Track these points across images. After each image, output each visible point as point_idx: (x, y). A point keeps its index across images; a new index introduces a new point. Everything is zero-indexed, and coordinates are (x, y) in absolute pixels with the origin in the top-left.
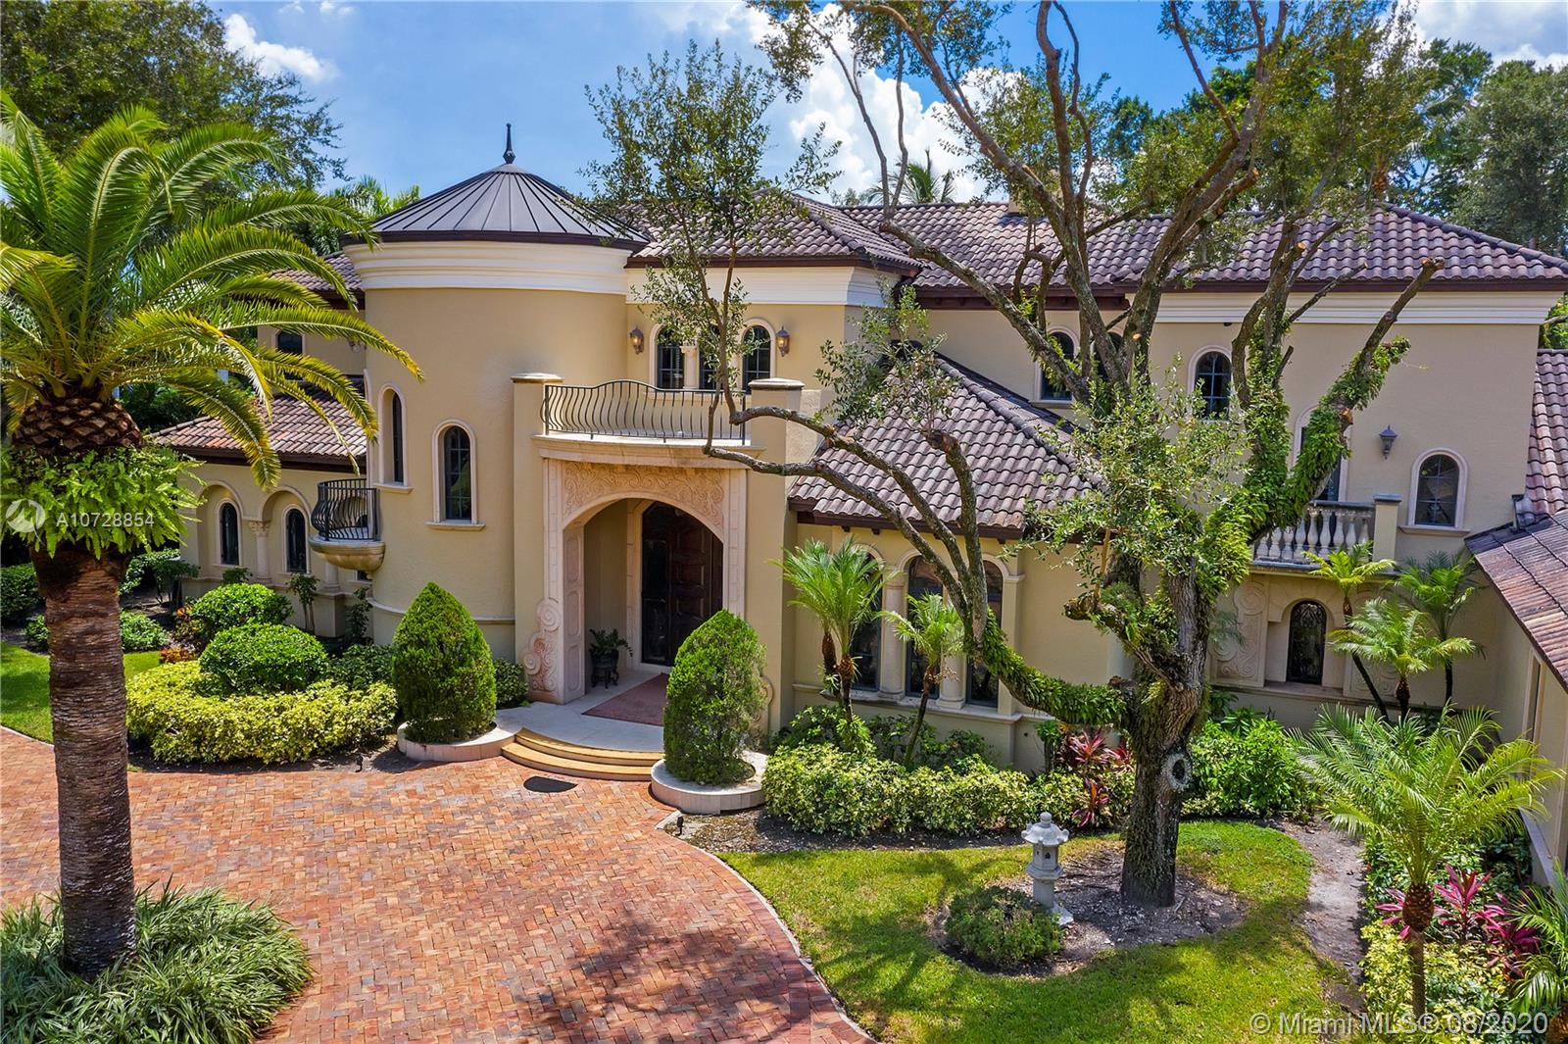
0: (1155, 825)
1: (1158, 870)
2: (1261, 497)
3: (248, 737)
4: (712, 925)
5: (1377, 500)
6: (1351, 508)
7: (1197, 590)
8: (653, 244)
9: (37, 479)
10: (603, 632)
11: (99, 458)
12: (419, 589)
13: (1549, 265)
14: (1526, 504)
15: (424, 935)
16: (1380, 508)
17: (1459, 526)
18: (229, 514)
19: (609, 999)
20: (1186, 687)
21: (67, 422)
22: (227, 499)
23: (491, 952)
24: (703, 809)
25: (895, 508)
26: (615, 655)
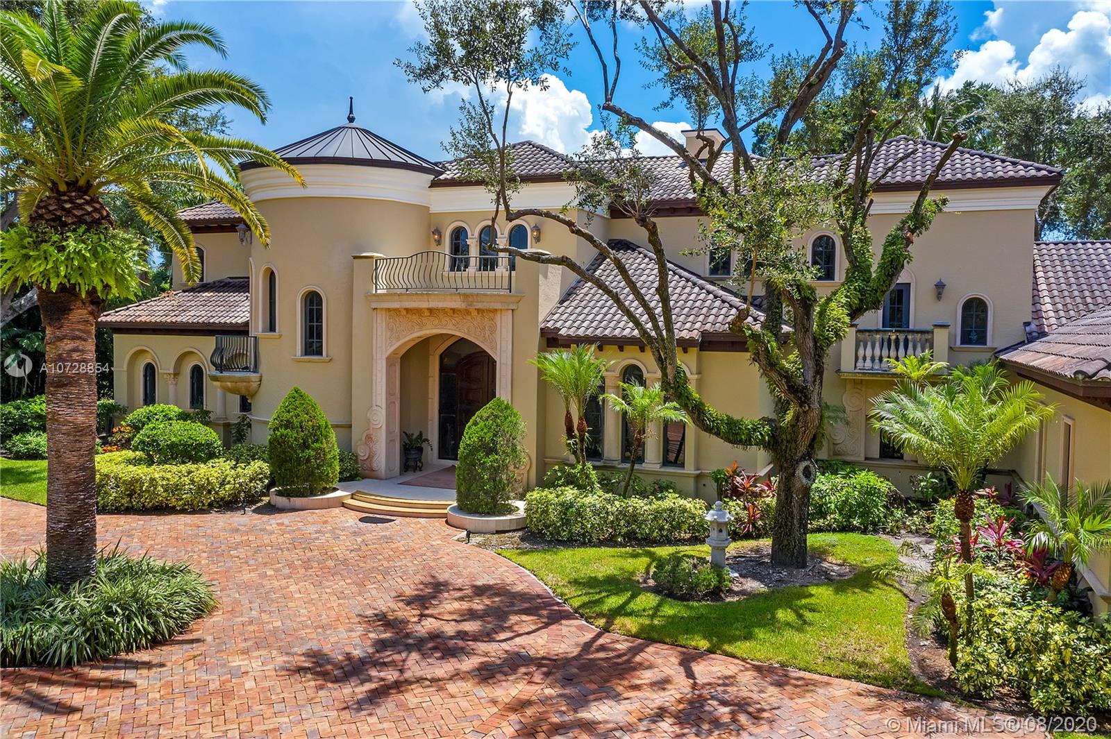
0: (792, 512)
1: (795, 542)
2: (855, 289)
3: (165, 491)
4: (491, 582)
5: (935, 325)
6: (918, 332)
7: (815, 340)
8: (448, 172)
9: (46, 241)
10: (413, 434)
11: (87, 230)
12: (289, 391)
13: (1039, 169)
14: (1033, 327)
15: (293, 588)
16: (936, 331)
17: (989, 344)
18: (150, 370)
19: (422, 616)
20: (810, 407)
21: (68, 206)
22: (149, 360)
23: (341, 595)
24: (484, 531)
25: (615, 291)
26: (420, 450)
